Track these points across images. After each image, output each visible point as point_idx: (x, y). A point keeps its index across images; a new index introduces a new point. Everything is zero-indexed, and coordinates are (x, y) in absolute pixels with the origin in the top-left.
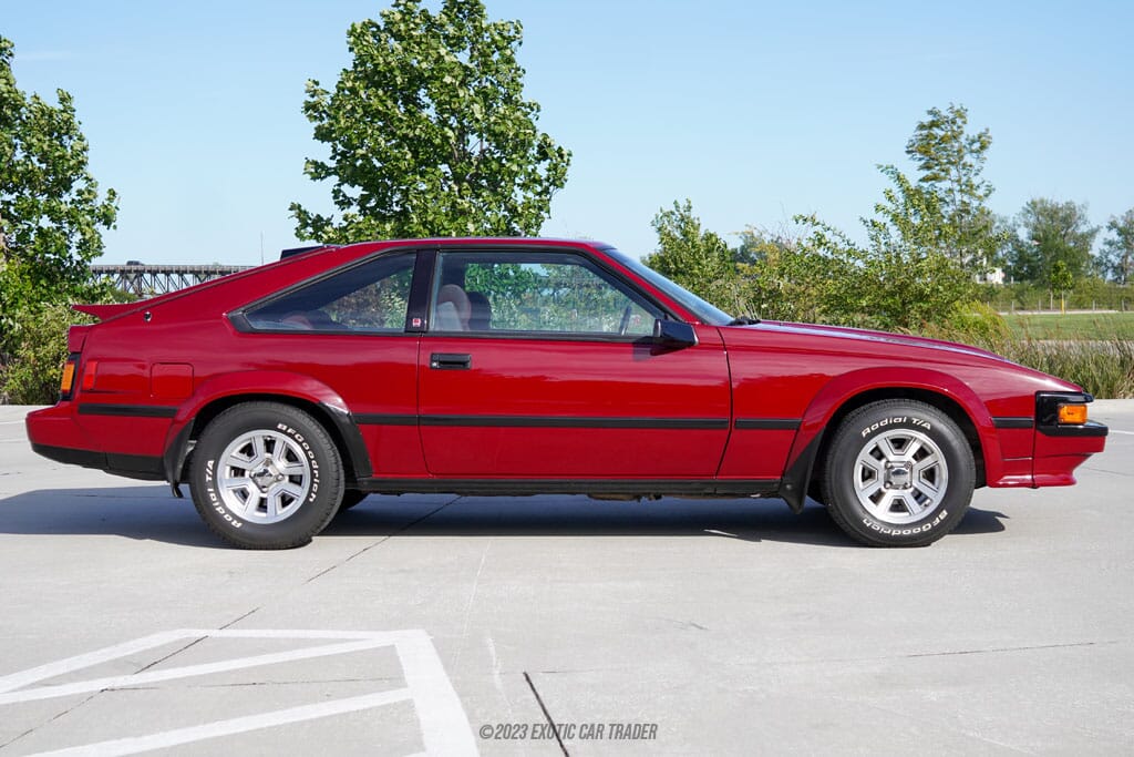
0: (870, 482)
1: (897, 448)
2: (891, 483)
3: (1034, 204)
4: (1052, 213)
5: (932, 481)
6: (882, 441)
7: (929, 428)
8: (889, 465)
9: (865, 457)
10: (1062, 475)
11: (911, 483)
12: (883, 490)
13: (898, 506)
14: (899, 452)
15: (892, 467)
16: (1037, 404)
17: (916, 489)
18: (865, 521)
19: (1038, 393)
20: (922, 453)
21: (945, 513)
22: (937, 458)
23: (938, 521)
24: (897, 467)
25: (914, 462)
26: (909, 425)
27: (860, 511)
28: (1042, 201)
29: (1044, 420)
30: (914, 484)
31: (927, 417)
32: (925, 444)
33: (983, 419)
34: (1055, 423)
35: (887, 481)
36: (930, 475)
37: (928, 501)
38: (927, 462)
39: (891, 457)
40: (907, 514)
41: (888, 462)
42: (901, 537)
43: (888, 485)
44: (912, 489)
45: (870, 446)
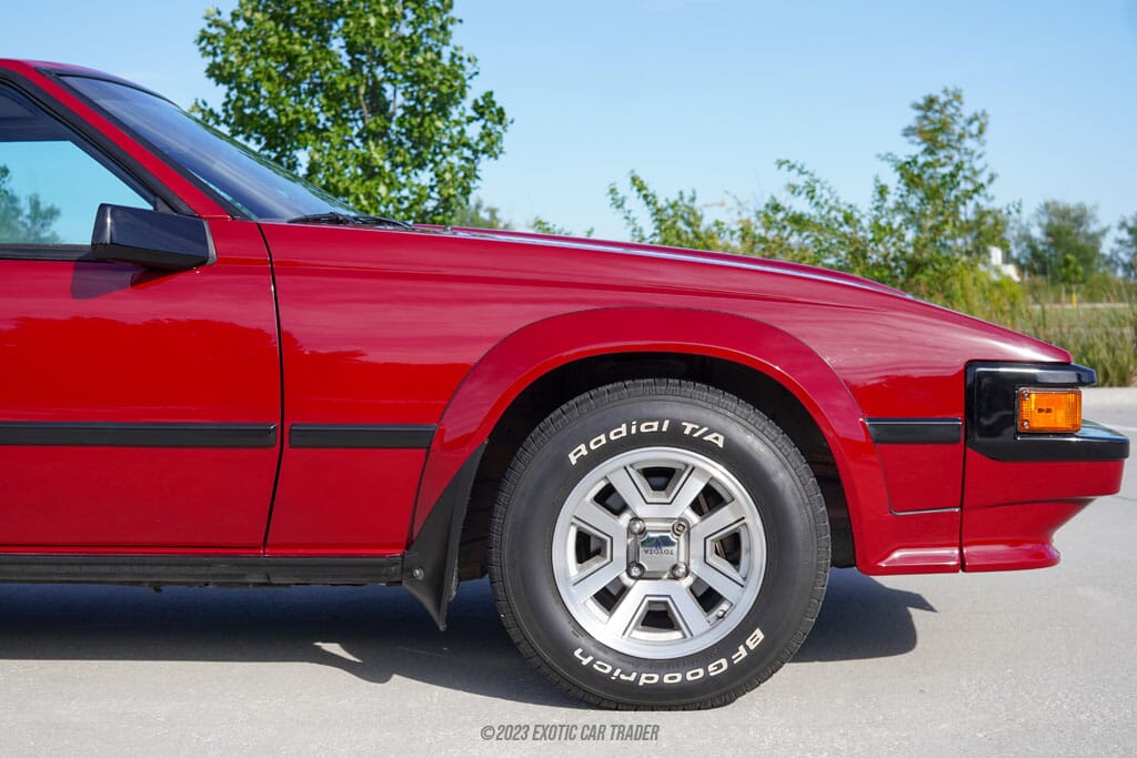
0: (593, 564)
1: (655, 488)
2: (641, 567)
3: (1047, 206)
4: (1064, 214)
5: (735, 562)
6: (619, 471)
7: (720, 444)
8: (638, 526)
9: (580, 506)
10: (1029, 547)
11: (687, 566)
12: (627, 581)
13: (658, 617)
14: (660, 497)
15: (643, 532)
16: (969, 391)
17: (698, 580)
18: (577, 653)
19: (972, 363)
20: (710, 500)
21: (759, 634)
22: (742, 510)
23: (742, 651)
24: (655, 528)
25: (693, 518)
26: (675, 437)
27: (568, 629)
28: (1054, 203)
29: (985, 422)
30: (695, 567)
31: (718, 421)
32: (712, 478)
33: (845, 423)
34: (1009, 432)
35: (632, 563)
36: (731, 547)
37: (724, 606)
38: (722, 519)
39: (642, 510)
40: (676, 635)
41: (636, 519)
42: (660, 686)
43: (635, 572)
44: (689, 581)
45: (591, 484)
